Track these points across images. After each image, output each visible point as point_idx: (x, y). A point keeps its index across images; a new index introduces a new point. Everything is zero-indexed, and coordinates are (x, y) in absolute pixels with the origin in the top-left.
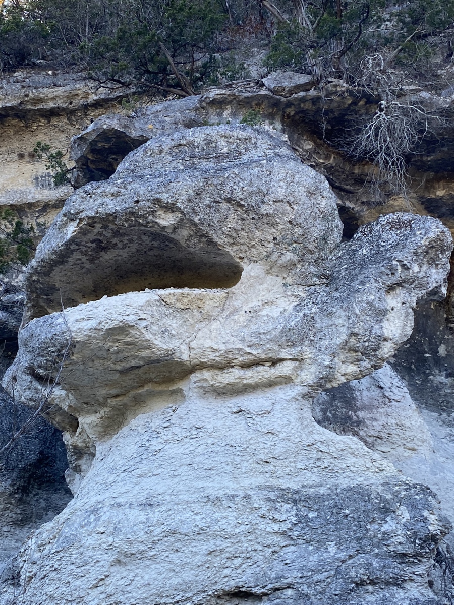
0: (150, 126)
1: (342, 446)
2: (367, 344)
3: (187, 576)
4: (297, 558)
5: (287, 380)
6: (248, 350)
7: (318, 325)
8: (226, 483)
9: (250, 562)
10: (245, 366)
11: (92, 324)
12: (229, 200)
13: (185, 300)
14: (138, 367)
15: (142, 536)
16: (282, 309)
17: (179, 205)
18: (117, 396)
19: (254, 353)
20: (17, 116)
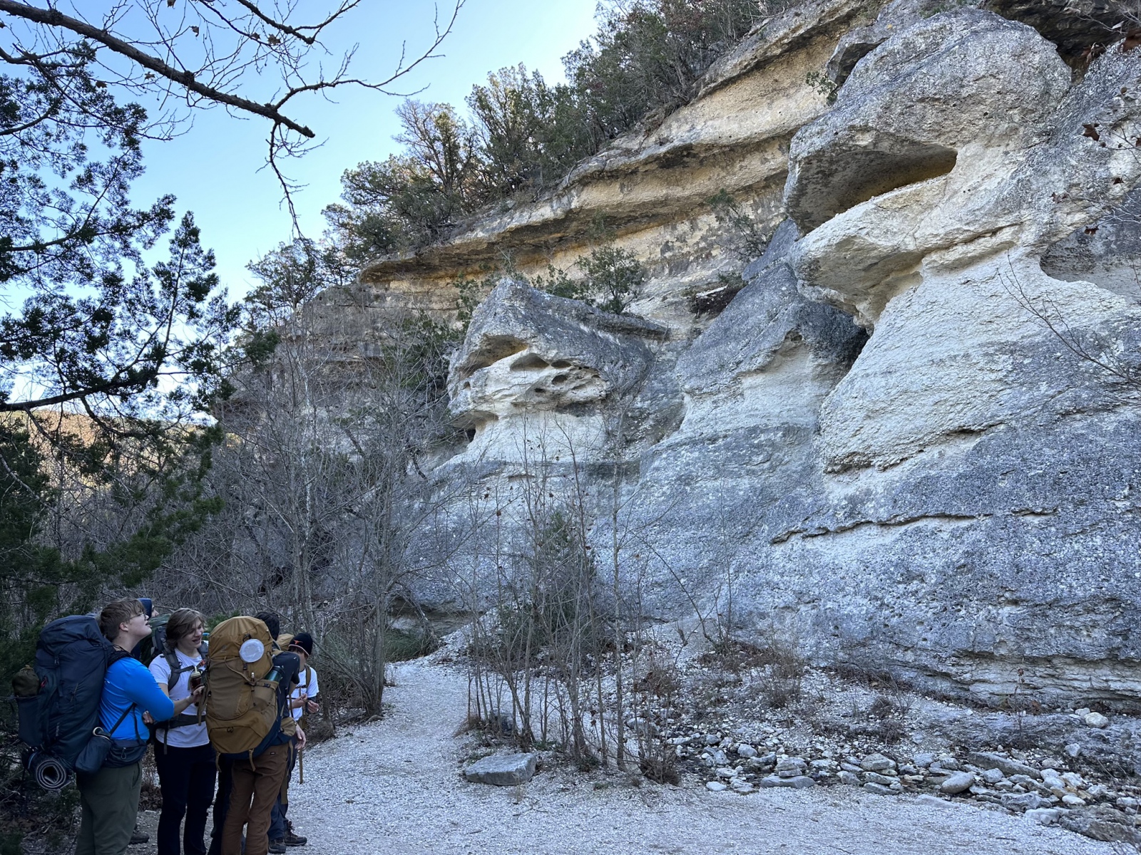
0: (889, 26)
1: (1069, 293)
2: (1092, 190)
3: (919, 422)
4: (1010, 398)
5: (1009, 245)
6: (966, 228)
7: (1034, 187)
8: (952, 346)
9: (970, 406)
10: (966, 242)
11: (825, 242)
12: (922, 100)
13: (901, 200)
14: (876, 264)
15: (883, 397)
16: (999, 180)
17: (870, 125)
18: (873, 286)
19: (972, 229)
20: (820, 33)
